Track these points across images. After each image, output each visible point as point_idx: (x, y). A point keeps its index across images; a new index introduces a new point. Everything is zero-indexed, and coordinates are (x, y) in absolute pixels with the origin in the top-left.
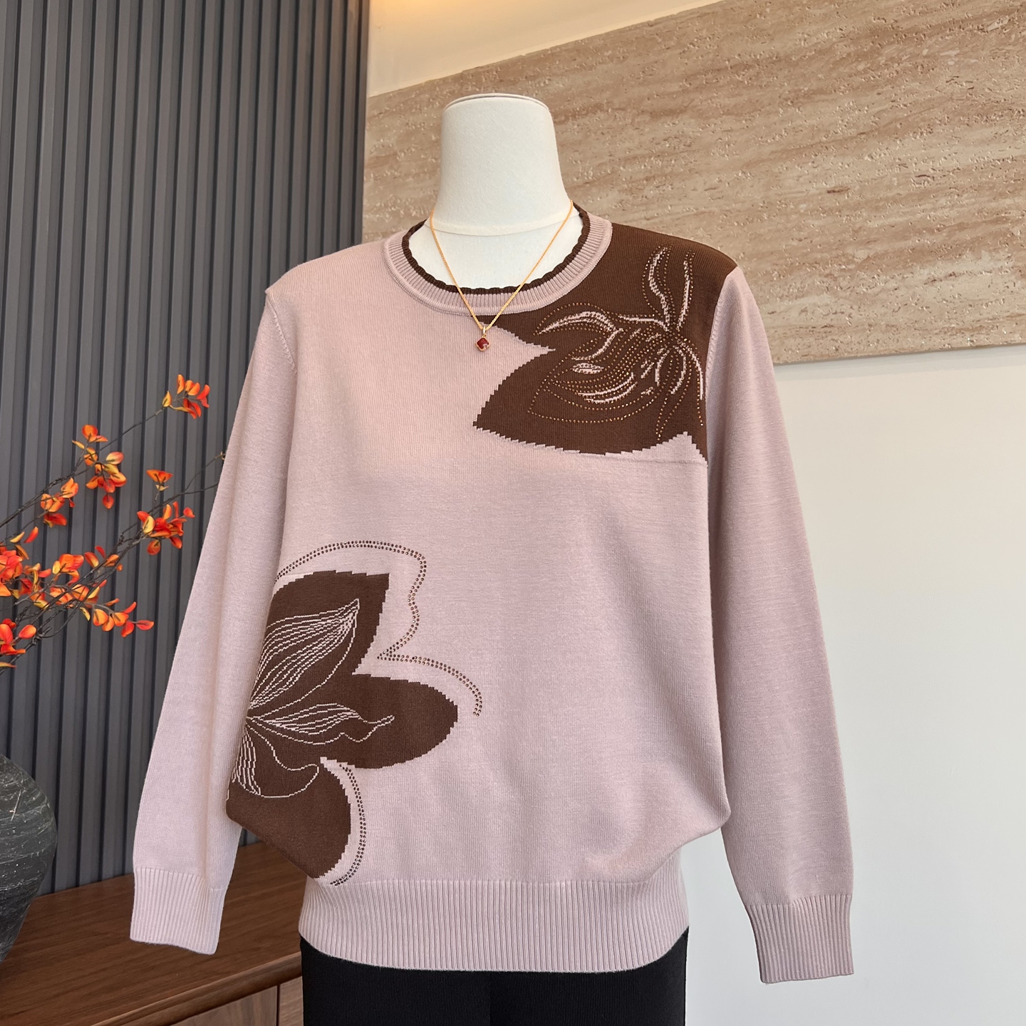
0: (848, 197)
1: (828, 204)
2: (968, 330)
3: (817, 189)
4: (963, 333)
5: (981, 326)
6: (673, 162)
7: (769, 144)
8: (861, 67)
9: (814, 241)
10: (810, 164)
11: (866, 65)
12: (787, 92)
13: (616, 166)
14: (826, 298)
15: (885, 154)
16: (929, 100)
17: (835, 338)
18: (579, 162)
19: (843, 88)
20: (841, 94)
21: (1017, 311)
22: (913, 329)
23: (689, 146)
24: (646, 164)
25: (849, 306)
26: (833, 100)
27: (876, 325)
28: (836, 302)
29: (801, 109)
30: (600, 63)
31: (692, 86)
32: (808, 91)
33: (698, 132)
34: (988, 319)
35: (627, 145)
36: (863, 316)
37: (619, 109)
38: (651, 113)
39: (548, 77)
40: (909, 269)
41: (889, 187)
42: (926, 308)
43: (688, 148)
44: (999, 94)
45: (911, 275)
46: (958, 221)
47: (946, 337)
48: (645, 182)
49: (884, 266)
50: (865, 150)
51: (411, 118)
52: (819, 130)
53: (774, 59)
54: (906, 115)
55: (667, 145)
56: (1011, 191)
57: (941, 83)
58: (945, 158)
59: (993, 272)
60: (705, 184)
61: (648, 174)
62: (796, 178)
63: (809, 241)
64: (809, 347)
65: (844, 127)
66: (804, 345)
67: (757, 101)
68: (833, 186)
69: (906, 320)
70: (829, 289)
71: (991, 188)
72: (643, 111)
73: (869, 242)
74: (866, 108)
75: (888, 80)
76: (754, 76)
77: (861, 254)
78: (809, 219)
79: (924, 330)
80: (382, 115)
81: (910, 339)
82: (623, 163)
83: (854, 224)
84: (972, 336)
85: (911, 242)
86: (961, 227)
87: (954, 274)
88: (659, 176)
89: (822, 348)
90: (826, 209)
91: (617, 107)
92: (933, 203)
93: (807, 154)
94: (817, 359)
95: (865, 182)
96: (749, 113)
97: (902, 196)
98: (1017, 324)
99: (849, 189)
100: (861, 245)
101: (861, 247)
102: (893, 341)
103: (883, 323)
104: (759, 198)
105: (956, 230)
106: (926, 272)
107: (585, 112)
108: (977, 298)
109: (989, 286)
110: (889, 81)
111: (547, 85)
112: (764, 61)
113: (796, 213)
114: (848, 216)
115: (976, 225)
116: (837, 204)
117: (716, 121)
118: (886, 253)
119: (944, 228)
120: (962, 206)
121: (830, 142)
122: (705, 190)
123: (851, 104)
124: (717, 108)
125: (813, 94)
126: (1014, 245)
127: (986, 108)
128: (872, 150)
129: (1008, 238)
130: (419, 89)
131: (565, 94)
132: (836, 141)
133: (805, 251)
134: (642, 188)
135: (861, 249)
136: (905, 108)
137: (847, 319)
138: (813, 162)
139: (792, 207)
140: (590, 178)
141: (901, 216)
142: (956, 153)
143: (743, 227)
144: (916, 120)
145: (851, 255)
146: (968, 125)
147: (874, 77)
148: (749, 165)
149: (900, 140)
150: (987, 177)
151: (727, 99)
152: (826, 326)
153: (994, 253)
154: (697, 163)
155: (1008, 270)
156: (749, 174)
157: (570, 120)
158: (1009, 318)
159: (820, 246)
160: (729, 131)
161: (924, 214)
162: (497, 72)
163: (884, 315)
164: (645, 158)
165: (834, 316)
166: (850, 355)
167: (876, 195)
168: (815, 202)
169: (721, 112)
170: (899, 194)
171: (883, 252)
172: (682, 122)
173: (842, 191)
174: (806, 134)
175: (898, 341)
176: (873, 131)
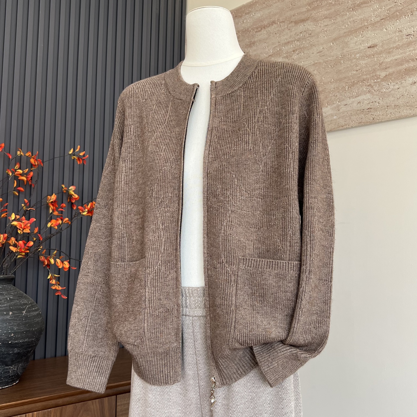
0: (377, 49)
1: (368, 53)
3: (364, 47)
6: (304, 42)
7: (343, 29)
9: (363, 70)
10: (360, 36)
12: (350, 5)
13: (281, 47)
14: (368, 96)
15: (392, 27)
17: (373, 113)
18: (266, 47)
20: (373, 2)
22: (406, 106)
23: (310, 34)
24: (293, 45)
25: (378, 99)
26: (370, 5)
27: (390, 106)
28: (373, 97)
29: (356, 12)
30: (274, 3)
31: (311, 8)
32: (359, 3)
33: (314, 28)
35: (285, 37)
36: (385, 102)
38: (295, 22)
39: (254, 12)
40: (404, 79)
41: (395, 42)
42: (412, 96)
43: (310, 35)
45: (405, 81)
48: (293, 52)
49: (393, 78)
50: (384, 26)
52: (364, 20)
54: (401, 8)
55: (302, 35)
60: (317, 50)
61: (294, 49)
62: (355, 43)
63: (361, 70)
64: (362, 119)
65: (374, 17)
66: (359, 118)
67: (338, 11)
68: (371, 44)
69: (403, 102)
70: (370, 91)
72: (291, 22)
73: (386, 68)
74: (384, 7)
77: (383, 74)
78: (361, 61)
79: (411, 106)
81: (405, 111)
82: (284, 45)
83: (380, 61)
85: (404, 66)
88: (298, 49)
89: (367, 118)
90: (368, 55)
91: (281, 21)
92: (414, 47)
93: (359, 31)
94: (365, 124)
95: (384, 41)
97: (400, 46)
99: (377, 45)
100: (383, 70)
101: (383, 71)
102: (398, 113)
103: (393, 105)
104: (339, 54)
106: (411, 79)
107: (269, 25)
111: (254, 15)
113: (355, 59)
114: (377, 57)
116: (372, 52)
117: (321, 22)
118: (394, 72)
121: (368, 25)
122: (317, 53)
123: (377, 6)
124: (321, 16)
125: (362, 4)
128: (387, 26)
131: (260, 18)
132: (372, 24)
133: (359, 75)
134: (292, 55)
135: (383, 72)
136: (401, 5)
137: (377, 104)
138: (362, 35)
139: (353, 56)
140: (271, 54)
141: (400, 55)
143: (333, 67)
144: (406, 10)
145: (378, 75)
148: (335, 40)
149: (399, 20)
151: (325, 12)
152: (368, 109)
154: (314, 41)
156: (335, 44)
157: (263, 30)
159: (365, 72)
160: (327, 25)
161: (410, 52)
162: (234, 13)
163: (393, 101)
164: (293, 42)
165: (372, 104)
166: (379, 121)
167: (389, 47)
168: (363, 53)
169: (323, 18)
170: (399, 45)
171: (392, 72)
172: (307, 24)
173: (374, 46)
174: (358, 22)
175: (400, 112)
176: (387, 17)
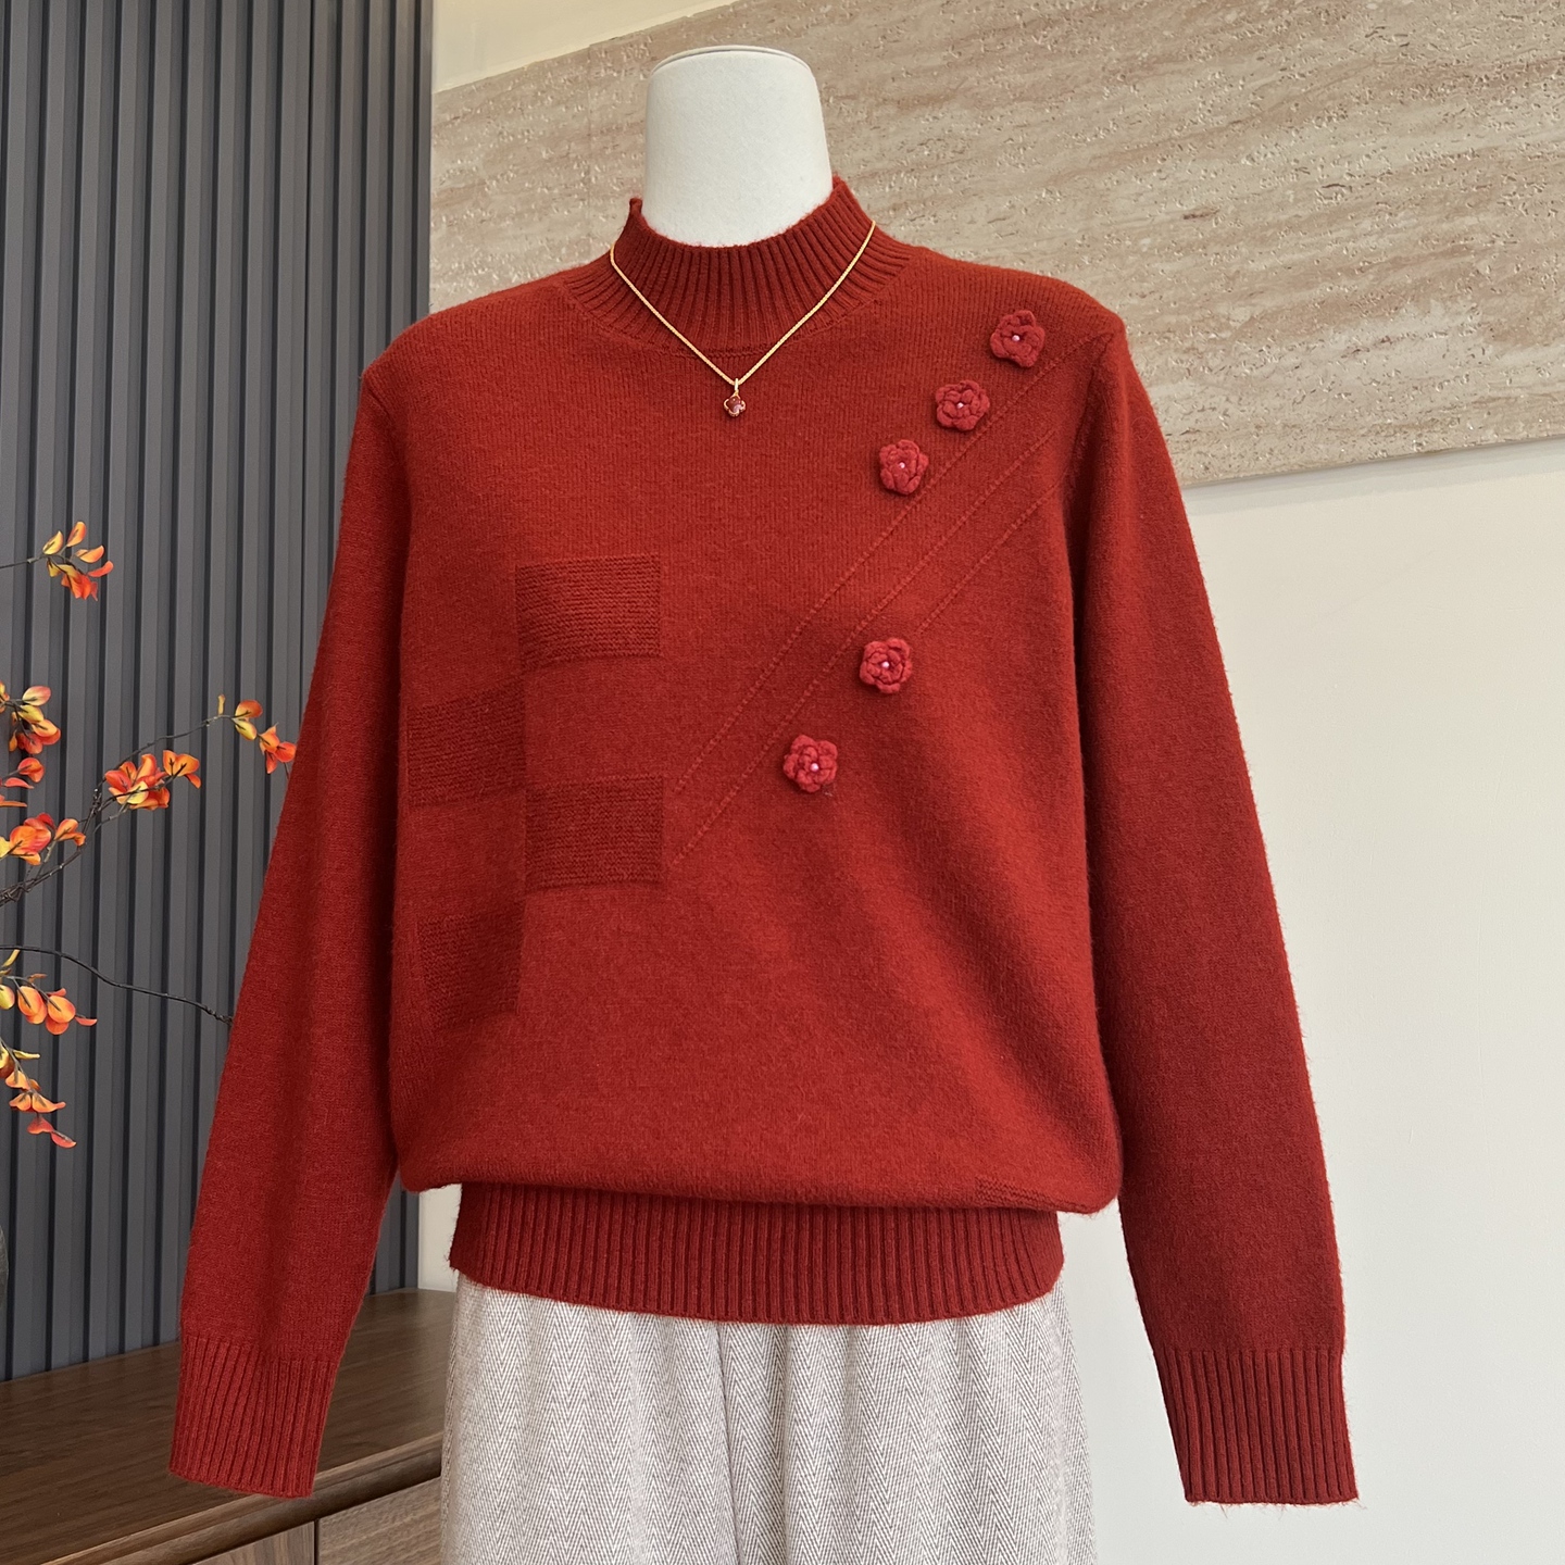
0: (1216, 224)
1: (1185, 237)
2: (1413, 426)
3: (1167, 213)
4: (1405, 432)
5: (1433, 420)
6: (936, 179)
7: (1089, 145)
8: (1231, 17)
9: (1165, 296)
10: (1155, 174)
11: (1239, 13)
12: (1115, 61)
14: (1187, 386)
15: (1273, 153)
16: (1340, 66)
17: (1204, 449)
19: (1203, 51)
20: (1201, 61)
21: (1489, 394)
22: (1326, 430)
23: (961, 153)
24: (893, 184)
25: (1224, 398)
26: (1189, 70)
27: (1267, 426)
28: (1202, 392)
29: (1137, 87)
30: (813, 25)
31: (963, 58)
32: (1148, 58)
33: (974, 130)
34: (1445, 408)
35: (860, 154)
36: (1247, 412)
37: (847, 97)
40: (1316, 335)
41: (1282, 206)
42: (1346, 395)
44: (1448, 52)
45: (1321, 344)
46: (1391, 256)
47: (1380, 439)
48: (891, 213)
49: (1277, 331)
50: (1242, 148)
51: (507, 124)
52: (1168, 119)
53: (1093, 8)
54: (1303, 90)
55: (926, 153)
56: (1473, 204)
57: (1358, 37)
58: (1368, 156)
59: (1450, 334)
60: (988, 212)
61: (893, 201)
62: (1134, 197)
63: (1157, 296)
65: (1208, 114)
67: (1068, 77)
68: (1193, 207)
69: (1315, 416)
70: (1191, 369)
71: (1441, 201)
72: (885, 100)
73: (1251, 295)
74: (1241, 82)
75: (1274, 36)
76: (1062, 36)
77: (1241, 314)
78: (1156, 262)
79: (1343, 430)
80: (459, 120)
81: (1321, 446)
83: (1228, 266)
84: (1420, 435)
85: (1318, 292)
86: (1397, 264)
87: (1389, 340)
88: (913, 202)
89: (1183, 466)
90: (1184, 244)
91: (844, 94)
92: (1352, 228)
93: (1149, 157)
95: (1243, 199)
96: (1056, 96)
97: (1301, 220)
98: (1489, 413)
99: (1218, 211)
100: (1239, 300)
101: (1242, 303)
102: (1296, 449)
103: (1279, 422)
104: (1076, 231)
105: (1388, 269)
106: (1344, 337)
108: (1426, 376)
109: (1444, 356)
110: (1278, 38)
112: (1077, 13)
113: (1135, 253)
114: (1217, 254)
115: (1420, 259)
116: (1200, 236)
117: (1002, 111)
118: (1280, 310)
119: (1371, 268)
120: (1397, 231)
121: (1185, 138)
122: (989, 222)
123: (1217, 76)
124: (1004, 91)
125: (1159, 61)
126: (1480, 289)
127: (1429, 76)
128: (1253, 147)
129: (1472, 278)
130: (520, 77)
132: (1195, 135)
133: (1151, 313)
135: (1240, 306)
136: (1304, 79)
137: (1221, 418)
138: (1160, 171)
139: (1128, 243)
141: (1301, 250)
142: (1384, 148)
144: (1320, 98)
145: (1224, 316)
146: (1402, 103)
147: (1252, 33)
148: (1057, 179)
149: (1297, 130)
150: (1435, 182)
151: (1019, 76)
152: (1187, 432)
153: (1449, 303)
154: (975, 179)
155: (1472, 329)
156: (1058, 195)
158: (1477, 405)
159: (1175, 303)
160: (1024, 126)
161: (1338, 245)
162: (646, 45)
163: (1280, 409)
164: (891, 175)
165: (1201, 414)
166: (1227, 477)
167: (1261, 219)
168: (1164, 235)
169: (1012, 97)
170: (1297, 216)
171: (1274, 309)
172: (949, 115)
173: (1207, 215)
174: (1147, 125)
175: (1303, 450)
176: (1253, 118)
